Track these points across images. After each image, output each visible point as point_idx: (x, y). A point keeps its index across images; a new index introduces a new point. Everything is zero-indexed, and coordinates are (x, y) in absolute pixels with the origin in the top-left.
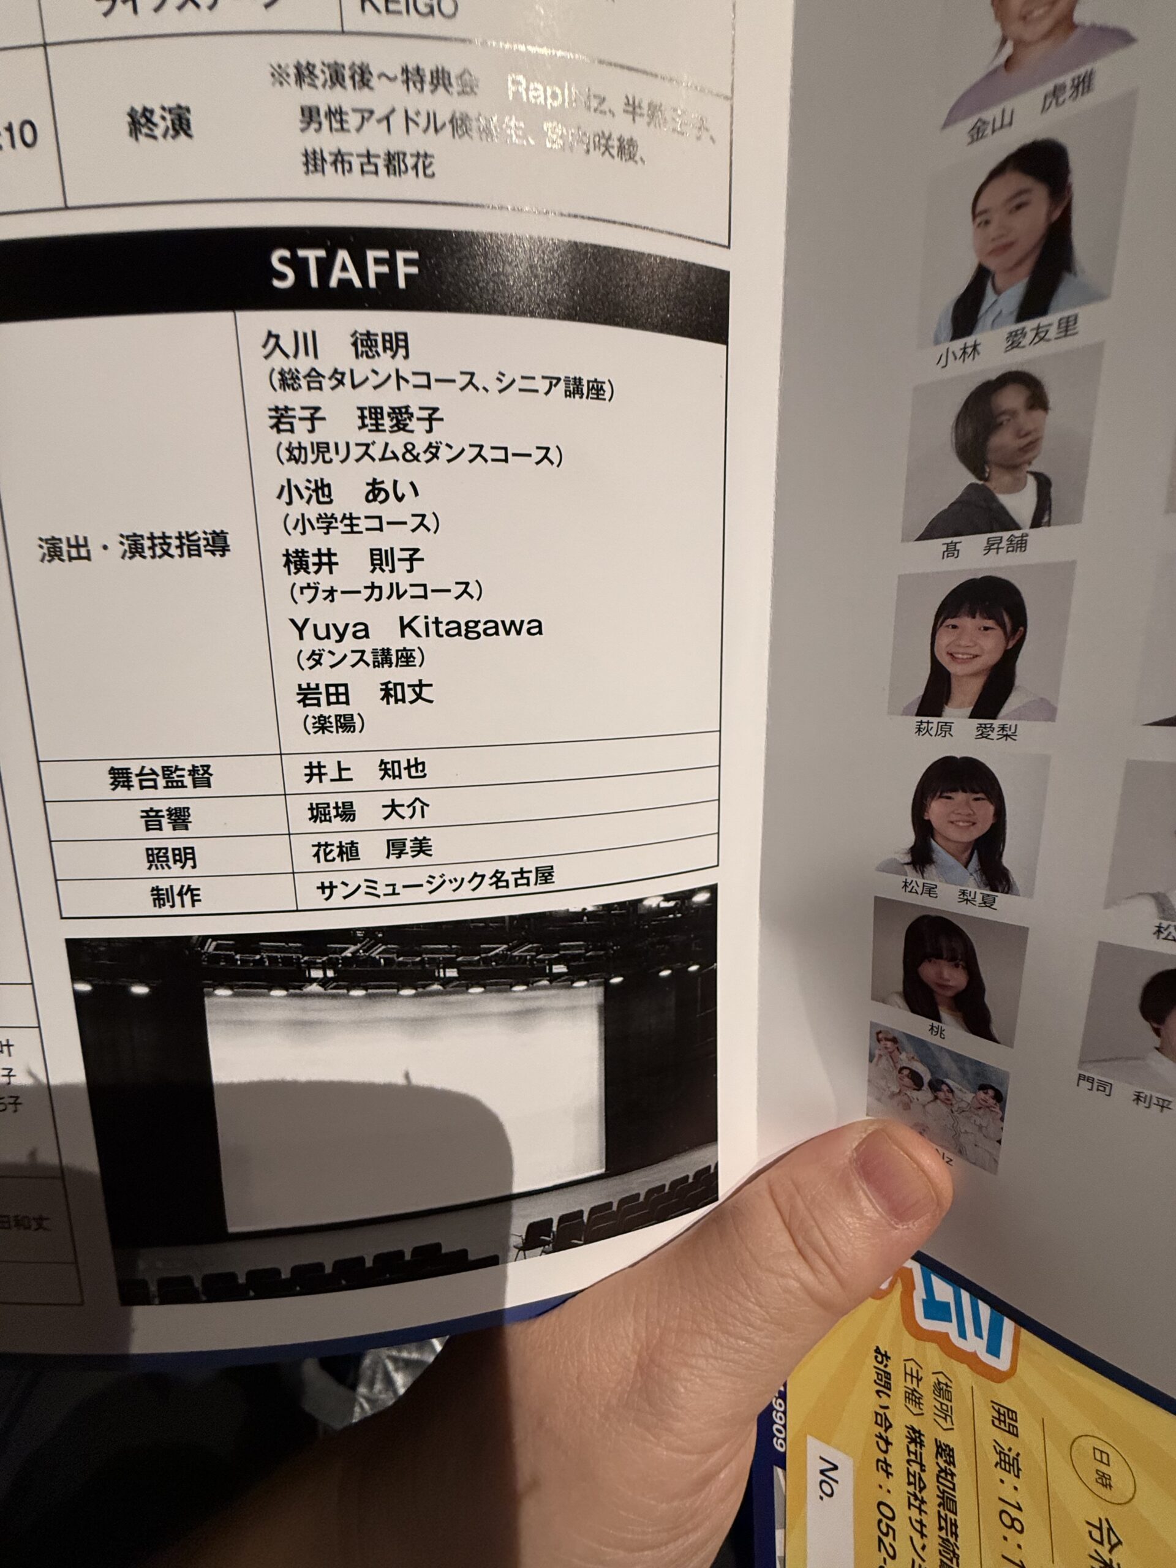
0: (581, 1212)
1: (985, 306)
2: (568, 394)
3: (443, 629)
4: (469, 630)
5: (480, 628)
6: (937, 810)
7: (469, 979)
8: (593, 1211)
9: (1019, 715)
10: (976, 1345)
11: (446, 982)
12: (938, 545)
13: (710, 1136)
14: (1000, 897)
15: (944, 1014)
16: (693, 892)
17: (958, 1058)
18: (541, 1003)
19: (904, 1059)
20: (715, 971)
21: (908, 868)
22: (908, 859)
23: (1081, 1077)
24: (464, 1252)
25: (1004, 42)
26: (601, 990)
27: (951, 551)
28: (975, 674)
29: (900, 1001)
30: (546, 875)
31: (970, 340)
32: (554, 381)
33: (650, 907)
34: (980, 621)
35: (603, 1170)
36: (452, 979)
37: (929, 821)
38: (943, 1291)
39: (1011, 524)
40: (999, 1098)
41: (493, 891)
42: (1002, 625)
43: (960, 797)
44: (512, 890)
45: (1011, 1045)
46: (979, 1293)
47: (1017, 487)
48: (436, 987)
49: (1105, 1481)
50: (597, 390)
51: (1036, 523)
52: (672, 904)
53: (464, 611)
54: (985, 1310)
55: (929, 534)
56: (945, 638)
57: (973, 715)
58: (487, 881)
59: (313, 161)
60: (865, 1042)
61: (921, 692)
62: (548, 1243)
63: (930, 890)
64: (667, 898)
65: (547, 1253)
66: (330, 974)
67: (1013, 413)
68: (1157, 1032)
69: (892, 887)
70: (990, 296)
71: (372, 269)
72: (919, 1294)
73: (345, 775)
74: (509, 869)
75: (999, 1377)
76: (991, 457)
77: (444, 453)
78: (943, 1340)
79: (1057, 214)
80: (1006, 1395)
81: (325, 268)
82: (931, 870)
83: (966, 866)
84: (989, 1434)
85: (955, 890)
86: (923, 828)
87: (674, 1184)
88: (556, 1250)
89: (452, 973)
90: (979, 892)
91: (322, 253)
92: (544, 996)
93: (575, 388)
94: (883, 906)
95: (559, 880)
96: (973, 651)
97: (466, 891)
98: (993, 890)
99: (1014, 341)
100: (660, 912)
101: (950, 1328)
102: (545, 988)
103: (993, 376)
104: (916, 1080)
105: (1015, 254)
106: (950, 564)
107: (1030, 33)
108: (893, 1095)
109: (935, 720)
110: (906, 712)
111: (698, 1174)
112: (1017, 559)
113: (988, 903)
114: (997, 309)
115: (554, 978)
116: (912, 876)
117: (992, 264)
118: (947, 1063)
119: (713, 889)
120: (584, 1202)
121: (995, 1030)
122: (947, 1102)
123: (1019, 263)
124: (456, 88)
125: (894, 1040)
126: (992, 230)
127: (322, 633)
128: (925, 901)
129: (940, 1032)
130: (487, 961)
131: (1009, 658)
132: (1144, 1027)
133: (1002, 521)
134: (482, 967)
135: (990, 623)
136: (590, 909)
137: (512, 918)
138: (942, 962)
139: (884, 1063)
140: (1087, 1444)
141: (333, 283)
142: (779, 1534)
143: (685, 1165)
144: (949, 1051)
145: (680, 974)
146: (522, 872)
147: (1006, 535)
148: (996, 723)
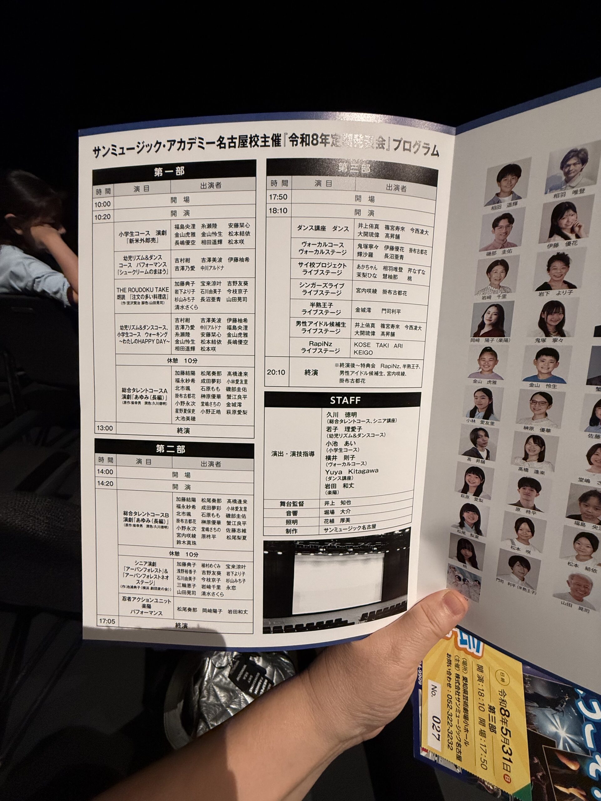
0: (375, 611)
1: (476, 414)
2: (388, 422)
3: (358, 472)
4: (363, 472)
5: (365, 471)
6: (465, 515)
7: (355, 551)
8: (378, 611)
9: (483, 497)
10: (473, 650)
11: (350, 552)
12: (467, 457)
13: (406, 593)
14: (480, 536)
15: (467, 562)
16: (406, 529)
17: (470, 573)
18: (370, 557)
19: (456, 573)
20: (409, 549)
21: (459, 527)
22: (459, 525)
23: (497, 579)
24: (347, 621)
25: (480, 368)
26: (384, 554)
27: (469, 459)
28: (474, 487)
29: (456, 558)
30: (374, 526)
31: (473, 419)
32: (385, 420)
33: (396, 534)
34: (475, 476)
35: (380, 601)
36: (351, 551)
37: (464, 517)
38: (465, 637)
39: (482, 458)
40: (479, 583)
41: (362, 530)
42: (480, 477)
43: (471, 512)
44: (367, 530)
45: (482, 570)
46: (474, 636)
47: (483, 451)
48: (348, 553)
49: (503, 680)
50: (393, 421)
51: (487, 459)
52: (401, 532)
53: (362, 468)
54: (476, 640)
55: (465, 454)
56: (468, 477)
57: (474, 495)
58: (361, 528)
59: (342, 380)
60: (447, 568)
61: (462, 488)
62: (366, 619)
63: (464, 533)
64: (400, 531)
65: (366, 622)
66: (324, 550)
67: (482, 436)
68: (512, 569)
69: (455, 531)
70: (477, 412)
71: (351, 400)
72: (459, 638)
73: (333, 504)
74: (366, 525)
75: (478, 658)
76: (478, 443)
77: (362, 436)
78: (465, 650)
79: (490, 403)
80: (480, 663)
81: (341, 400)
82: (464, 528)
83: (472, 528)
84: (476, 673)
85: (470, 533)
86: (462, 518)
87: (397, 605)
88: (368, 621)
89: (352, 550)
90: (475, 535)
91: (341, 397)
92: (372, 556)
93: (389, 421)
94: (452, 535)
95: (377, 528)
96: (474, 482)
97: (357, 530)
98: (478, 534)
99: (482, 422)
100: (399, 534)
101: (467, 647)
102: (371, 553)
103: (478, 428)
104: (459, 578)
105: (483, 407)
106: (469, 462)
107: (485, 369)
108: (454, 582)
109: (465, 495)
110: (459, 491)
111: (403, 603)
112: (483, 465)
113: (477, 537)
114: (479, 415)
115: (374, 551)
116: (460, 529)
117: (477, 406)
118: (467, 574)
119: (410, 528)
120: (375, 609)
121: (478, 566)
122: (467, 584)
123: (483, 408)
124: (371, 367)
125: (454, 568)
126: (478, 400)
127: (332, 473)
128: (462, 535)
129: (466, 567)
130: (359, 547)
131: (481, 485)
132: (510, 568)
133: (479, 456)
134: (358, 548)
135: (477, 477)
136: (383, 534)
137: (366, 536)
138: (466, 550)
139: (451, 574)
140: (499, 672)
141: (343, 403)
142: (420, 707)
143: (399, 600)
144: (468, 572)
145: (401, 549)
146: (369, 526)
147: (481, 459)
148: (479, 498)
